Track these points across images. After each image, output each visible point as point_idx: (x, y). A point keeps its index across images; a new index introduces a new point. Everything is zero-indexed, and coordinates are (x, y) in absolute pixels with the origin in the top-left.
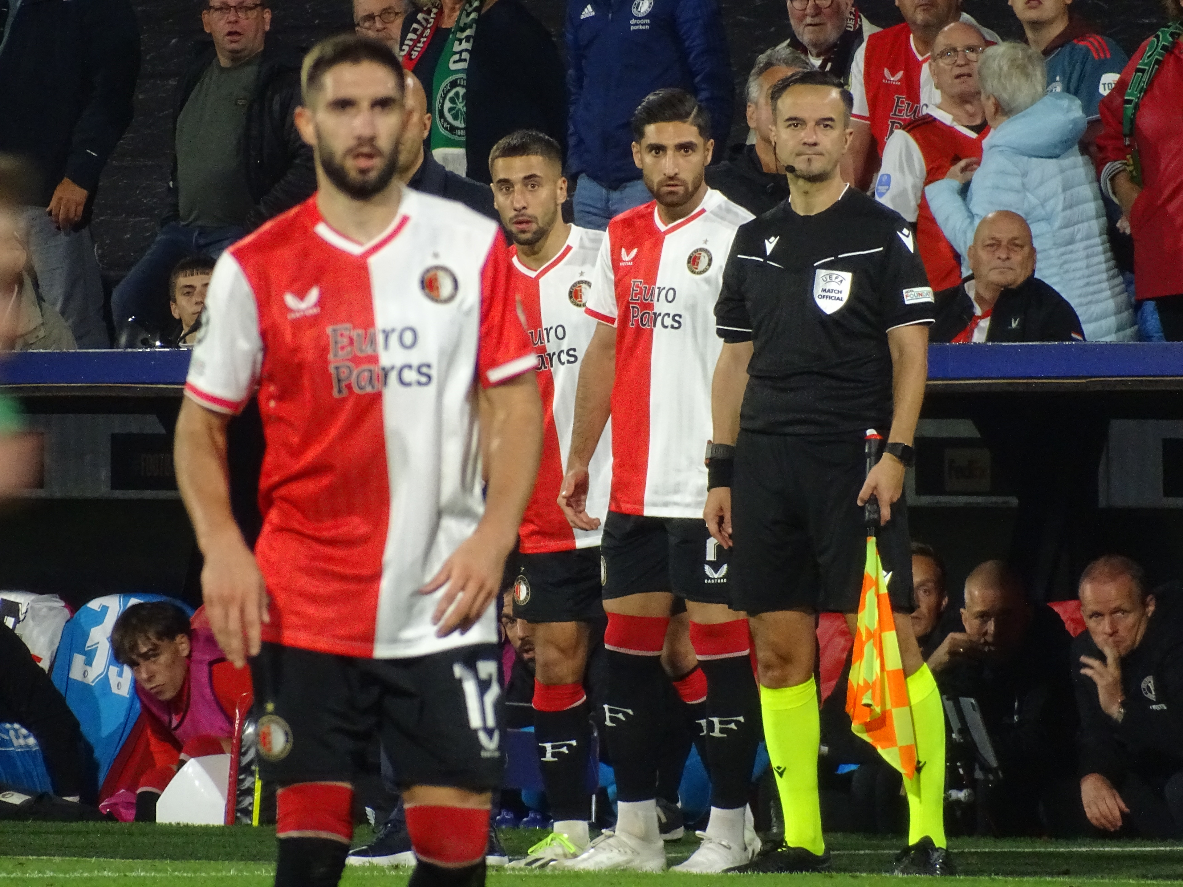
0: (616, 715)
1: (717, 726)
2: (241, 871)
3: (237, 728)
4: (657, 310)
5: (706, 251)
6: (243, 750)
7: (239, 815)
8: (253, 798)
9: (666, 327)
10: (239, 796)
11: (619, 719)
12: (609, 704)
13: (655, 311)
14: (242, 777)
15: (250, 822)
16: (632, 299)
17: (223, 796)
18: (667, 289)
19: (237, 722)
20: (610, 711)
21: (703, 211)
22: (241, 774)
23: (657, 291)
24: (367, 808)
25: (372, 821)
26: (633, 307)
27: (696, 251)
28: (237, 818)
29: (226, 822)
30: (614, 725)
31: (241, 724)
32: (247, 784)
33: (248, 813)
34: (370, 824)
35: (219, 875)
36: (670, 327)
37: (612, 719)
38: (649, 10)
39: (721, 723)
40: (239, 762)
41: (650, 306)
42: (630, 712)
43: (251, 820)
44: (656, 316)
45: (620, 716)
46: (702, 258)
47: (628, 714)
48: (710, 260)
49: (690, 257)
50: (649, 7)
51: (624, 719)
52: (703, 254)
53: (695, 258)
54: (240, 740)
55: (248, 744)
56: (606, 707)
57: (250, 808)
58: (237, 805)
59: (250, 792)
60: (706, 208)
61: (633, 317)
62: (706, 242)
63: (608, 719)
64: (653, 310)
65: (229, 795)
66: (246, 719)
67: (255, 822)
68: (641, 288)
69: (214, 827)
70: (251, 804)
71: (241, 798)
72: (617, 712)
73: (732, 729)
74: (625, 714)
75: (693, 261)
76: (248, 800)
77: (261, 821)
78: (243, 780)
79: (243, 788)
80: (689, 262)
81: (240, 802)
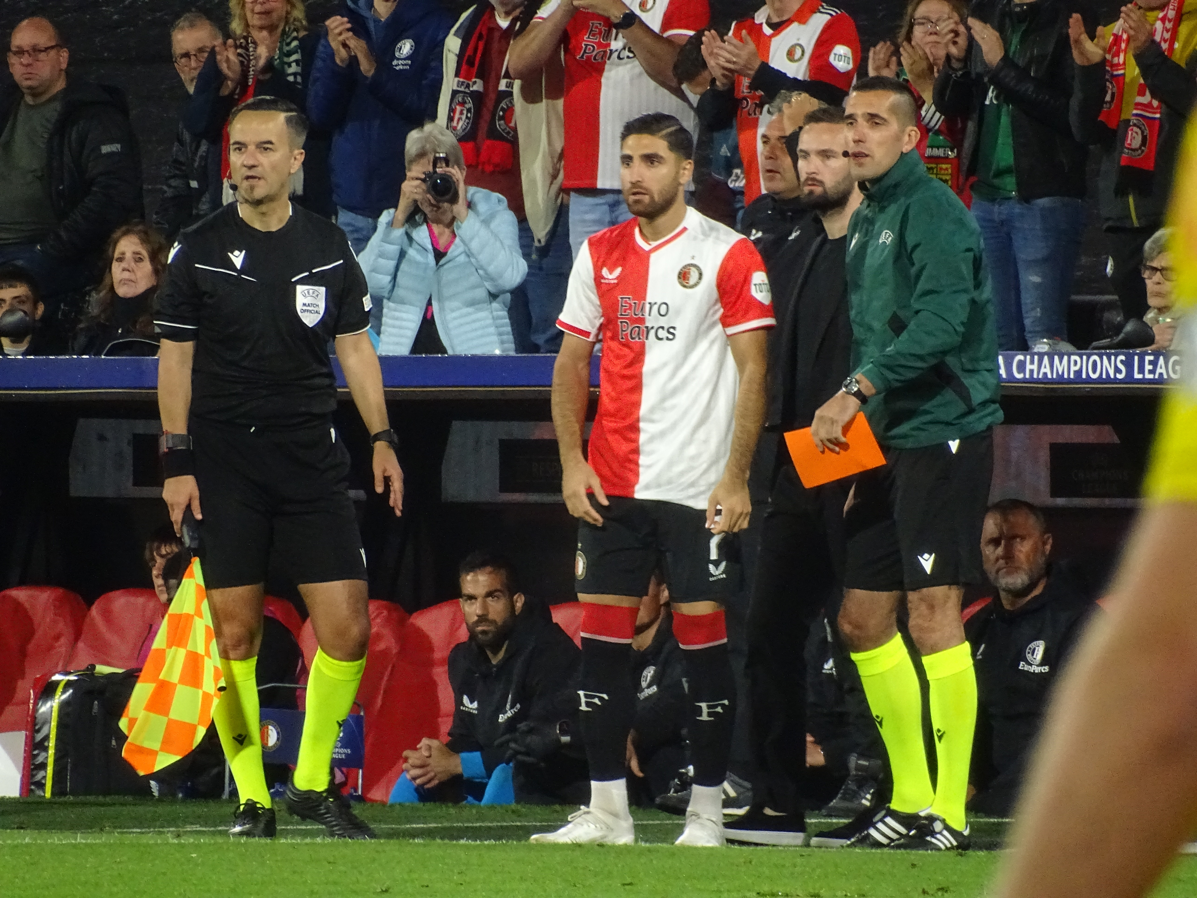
0: (592, 700)
1: (705, 710)
2: (35, 839)
3: (31, 707)
4: (649, 324)
5: (695, 266)
6: (37, 727)
7: (33, 787)
8: (46, 772)
9: (661, 339)
10: (33, 770)
11: (595, 703)
12: (583, 690)
13: (647, 325)
14: (36, 752)
15: (43, 794)
16: (622, 315)
17: (18, 770)
18: (659, 303)
19: (32, 701)
20: (586, 696)
21: (685, 229)
22: (35, 750)
23: (647, 307)
24: (151, 782)
25: (156, 794)
26: (621, 322)
27: (685, 267)
28: (32, 790)
29: (21, 794)
30: (590, 709)
31: (36, 704)
32: (40, 759)
33: (41, 785)
34: (154, 796)
35: (16, 842)
36: (665, 339)
37: (588, 704)
38: (411, 52)
39: (709, 707)
40: (33, 738)
41: (642, 320)
42: (605, 696)
43: (44, 792)
44: (648, 330)
45: (596, 701)
46: (692, 273)
47: (603, 698)
48: (701, 274)
49: (680, 273)
50: (411, 49)
51: (599, 703)
52: (693, 269)
53: (685, 273)
54: (34, 718)
55: (42, 721)
56: (581, 693)
57: (43, 781)
58: (31, 779)
59: (43, 766)
60: (687, 227)
61: (622, 331)
62: (693, 258)
63: (583, 704)
64: (644, 323)
65: (24, 768)
66: (40, 699)
67: (48, 795)
68: (630, 304)
69: (10, 798)
70: (44, 777)
71: (34, 773)
72: (594, 697)
73: (719, 713)
74: (601, 699)
75: (683, 276)
76: (41, 774)
77: (53, 794)
78: (38, 755)
79: (37, 763)
80: (679, 278)
81: (33, 776)
